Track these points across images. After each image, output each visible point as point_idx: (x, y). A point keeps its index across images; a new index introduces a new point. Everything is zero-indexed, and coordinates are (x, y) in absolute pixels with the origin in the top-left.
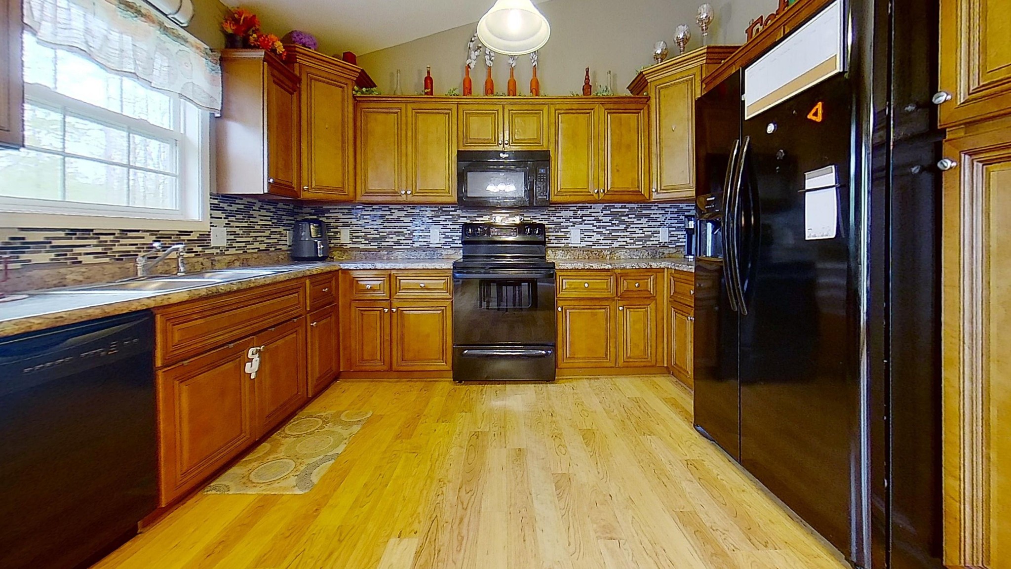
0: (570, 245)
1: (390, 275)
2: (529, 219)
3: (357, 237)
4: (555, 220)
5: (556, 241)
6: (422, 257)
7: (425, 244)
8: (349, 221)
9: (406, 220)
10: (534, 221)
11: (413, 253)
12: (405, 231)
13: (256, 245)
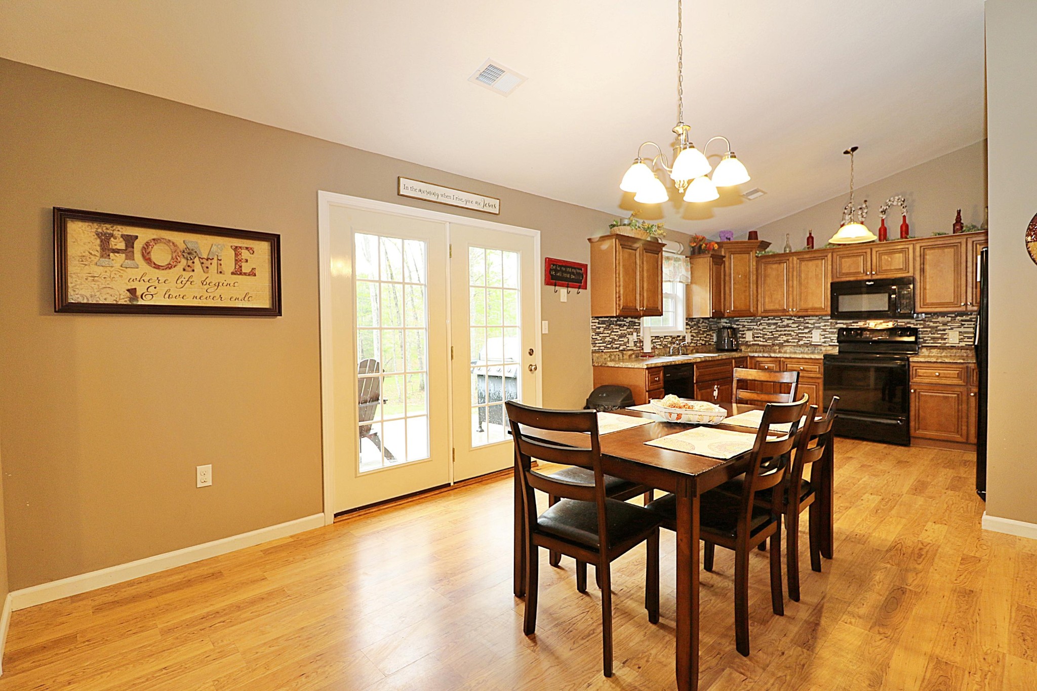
0: (947, 345)
1: (780, 361)
2: (903, 324)
3: (758, 337)
4: (931, 324)
5: (932, 341)
6: (805, 352)
7: (808, 342)
8: (752, 327)
9: (793, 326)
10: (908, 325)
11: (799, 348)
12: (792, 333)
13: (701, 342)
